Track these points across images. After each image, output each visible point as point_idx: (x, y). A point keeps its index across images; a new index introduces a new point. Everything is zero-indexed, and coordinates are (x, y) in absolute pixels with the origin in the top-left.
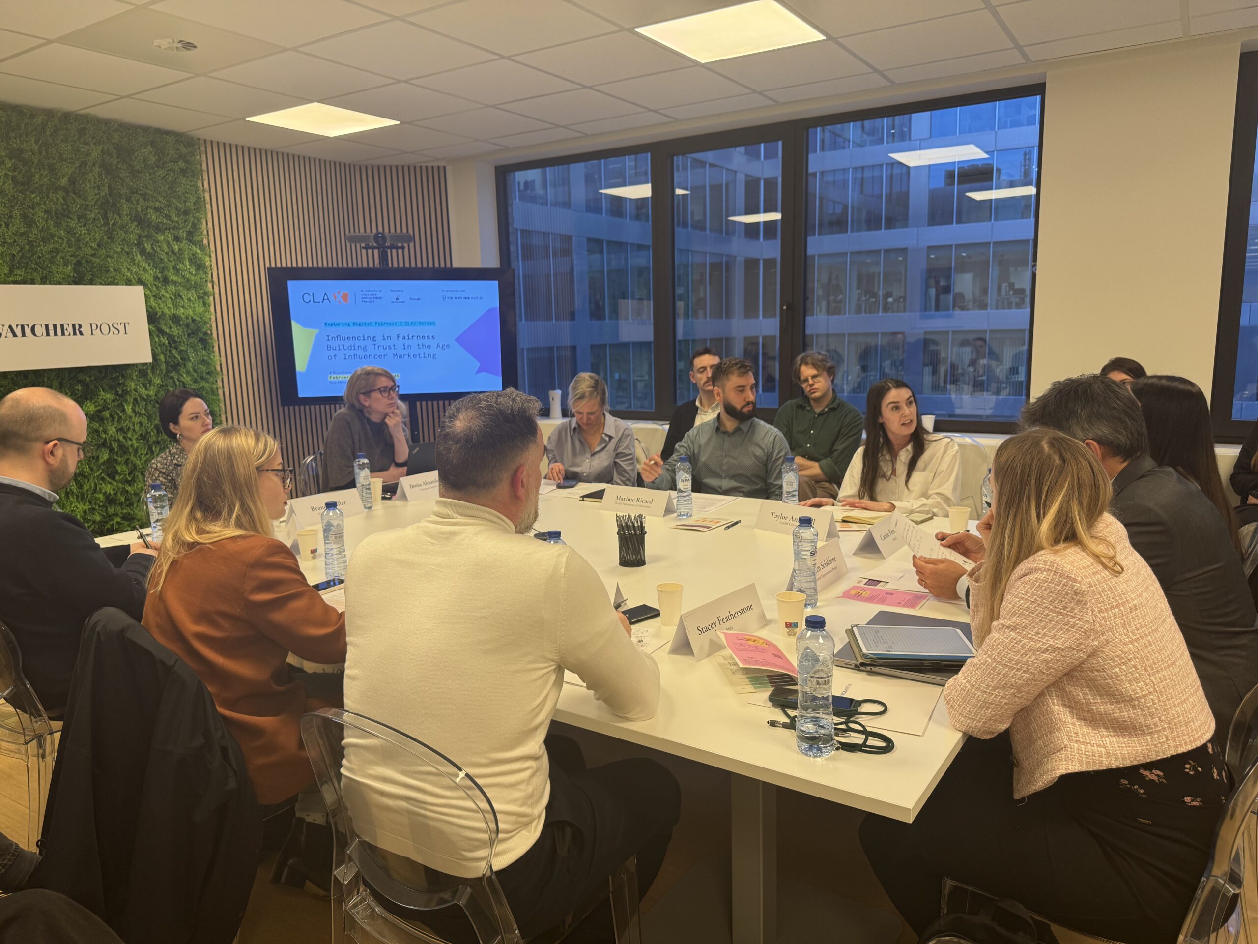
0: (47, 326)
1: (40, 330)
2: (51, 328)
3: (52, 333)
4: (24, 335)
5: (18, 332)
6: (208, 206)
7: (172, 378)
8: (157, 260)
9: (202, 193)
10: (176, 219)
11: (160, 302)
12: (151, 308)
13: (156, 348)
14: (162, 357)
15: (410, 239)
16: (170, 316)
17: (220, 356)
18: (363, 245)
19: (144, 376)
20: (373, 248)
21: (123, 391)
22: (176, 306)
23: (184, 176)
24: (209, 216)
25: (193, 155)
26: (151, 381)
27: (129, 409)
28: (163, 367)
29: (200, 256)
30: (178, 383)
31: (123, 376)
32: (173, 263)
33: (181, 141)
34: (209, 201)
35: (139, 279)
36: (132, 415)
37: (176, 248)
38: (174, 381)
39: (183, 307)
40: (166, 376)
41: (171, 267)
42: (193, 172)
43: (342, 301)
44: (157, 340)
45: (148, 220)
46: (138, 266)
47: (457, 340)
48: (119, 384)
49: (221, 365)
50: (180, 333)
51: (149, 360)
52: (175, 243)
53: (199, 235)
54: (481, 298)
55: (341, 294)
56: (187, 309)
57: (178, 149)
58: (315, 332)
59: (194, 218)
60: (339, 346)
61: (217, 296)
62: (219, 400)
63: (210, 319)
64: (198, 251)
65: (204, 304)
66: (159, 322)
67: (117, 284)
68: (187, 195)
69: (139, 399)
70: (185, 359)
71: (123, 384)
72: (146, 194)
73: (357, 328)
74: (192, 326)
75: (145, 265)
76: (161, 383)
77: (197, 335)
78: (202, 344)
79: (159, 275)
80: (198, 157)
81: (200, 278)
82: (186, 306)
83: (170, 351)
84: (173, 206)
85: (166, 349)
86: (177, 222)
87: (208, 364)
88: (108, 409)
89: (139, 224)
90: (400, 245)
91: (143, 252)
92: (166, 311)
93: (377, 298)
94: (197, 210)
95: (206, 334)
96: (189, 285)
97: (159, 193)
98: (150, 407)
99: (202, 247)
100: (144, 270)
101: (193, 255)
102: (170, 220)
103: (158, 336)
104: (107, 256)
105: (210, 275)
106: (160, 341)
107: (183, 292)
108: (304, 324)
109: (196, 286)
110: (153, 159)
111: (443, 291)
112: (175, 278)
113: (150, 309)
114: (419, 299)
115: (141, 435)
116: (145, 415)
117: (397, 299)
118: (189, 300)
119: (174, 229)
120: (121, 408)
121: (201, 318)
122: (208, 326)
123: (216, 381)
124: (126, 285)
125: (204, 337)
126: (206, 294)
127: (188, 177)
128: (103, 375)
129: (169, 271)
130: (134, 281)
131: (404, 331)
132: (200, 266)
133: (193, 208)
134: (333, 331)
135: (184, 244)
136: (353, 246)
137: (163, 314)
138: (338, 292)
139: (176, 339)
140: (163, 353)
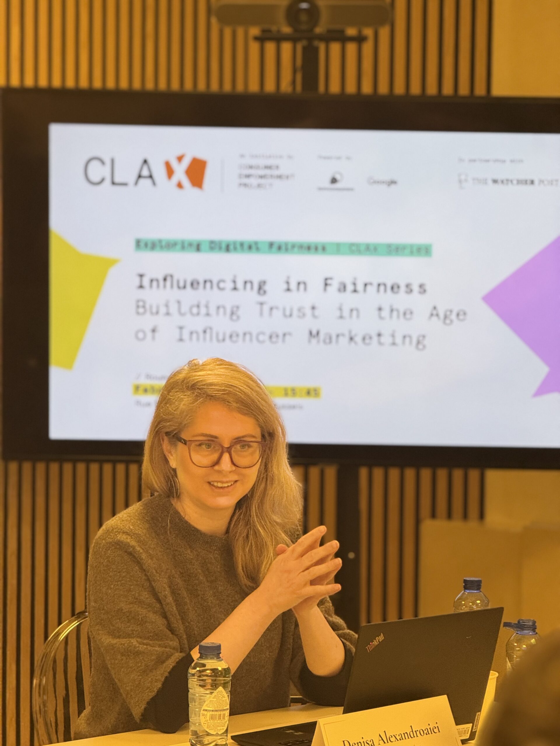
15: (381, 14)
18: (255, 31)
20: (279, 39)
43: (186, 182)
55: (187, 162)
60: (167, 306)
90: (351, 32)
93: (280, 177)
136: (228, 32)
138: (180, 159)
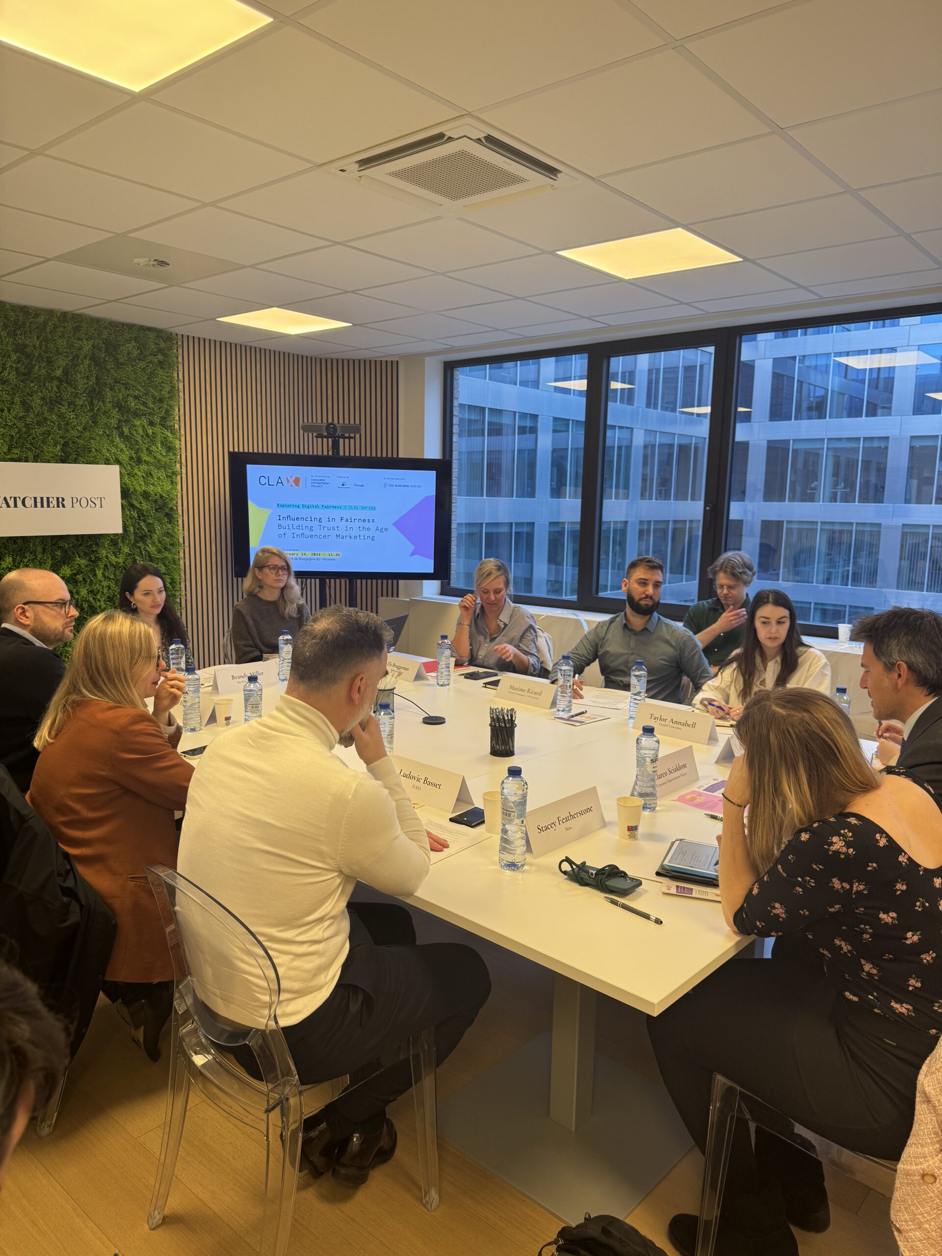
0: (35, 499)
1: (29, 502)
2: (39, 500)
3: (39, 504)
4: (16, 506)
5: (11, 503)
6: (181, 394)
7: (139, 547)
8: (133, 442)
9: (176, 383)
10: (152, 406)
11: (133, 479)
12: (125, 484)
13: (127, 520)
14: (131, 529)
15: (357, 429)
16: (141, 492)
17: (183, 530)
18: (315, 434)
19: (115, 545)
20: (322, 437)
21: (96, 557)
22: (147, 484)
23: (162, 368)
24: (182, 403)
25: (172, 349)
26: (120, 549)
27: (99, 573)
28: (132, 537)
29: (171, 439)
30: (144, 552)
31: (97, 544)
32: (147, 445)
33: (161, 337)
34: (182, 390)
35: (116, 458)
36: (102, 579)
37: (150, 432)
38: (141, 551)
39: (153, 485)
40: (134, 545)
41: (145, 449)
42: (169, 364)
43: (293, 484)
44: (128, 513)
45: (128, 407)
46: (117, 447)
47: (394, 524)
48: (93, 551)
49: (184, 537)
50: (149, 508)
51: (120, 531)
52: (149, 427)
53: (171, 421)
54: (419, 486)
55: (294, 478)
56: (156, 486)
57: (158, 344)
58: (269, 511)
59: (168, 405)
60: (289, 526)
61: (184, 476)
62: (179, 569)
63: (177, 496)
64: (170, 435)
65: (172, 482)
66: (131, 498)
67: (97, 463)
68: (162, 385)
69: (109, 566)
70: (152, 531)
71: (96, 551)
72: (128, 383)
73: (306, 509)
74: (160, 502)
75: (123, 446)
76: (129, 552)
77: (164, 510)
78: (168, 519)
79: (134, 456)
80: (175, 351)
81: (170, 459)
82: (156, 483)
83: (139, 523)
84: (150, 394)
85: (136, 522)
86: (153, 409)
87: (172, 536)
88: (82, 572)
89: (119, 410)
90: (347, 435)
91: (121, 434)
92: (138, 488)
93: (325, 483)
94: (171, 398)
95: (172, 509)
96: (160, 466)
97: (139, 383)
98: (118, 573)
99: (173, 431)
100: (122, 450)
101: (165, 438)
102: (146, 407)
103: (129, 510)
104: (91, 438)
105: (179, 457)
106: (131, 515)
107: (155, 472)
108: (261, 504)
109: (165, 467)
110: (135, 353)
111: (385, 478)
112: (147, 459)
113: (124, 486)
114: (363, 486)
115: (109, 597)
116: (113, 579)
117: (343, 485)
118: (159, 478)
119: (149, 415)
120: (93, 573)
121: (168, 495)
122: (175, 502)
123: (179, 552)
124: (105, 464)
125: (170, 513)
126: (174, 473)
127: (165, 369)
128: (80, 543)
129: (142, 452)
130: (112, 460)
131: (347, 514)
132: (170, 449)
133: (167, 396)
134: (285, 512)
135: (158, 429)
136: (306, 434)
137: (135, 490)
138: (291, 477)
139: (145, 513)
140: (133, 526)
